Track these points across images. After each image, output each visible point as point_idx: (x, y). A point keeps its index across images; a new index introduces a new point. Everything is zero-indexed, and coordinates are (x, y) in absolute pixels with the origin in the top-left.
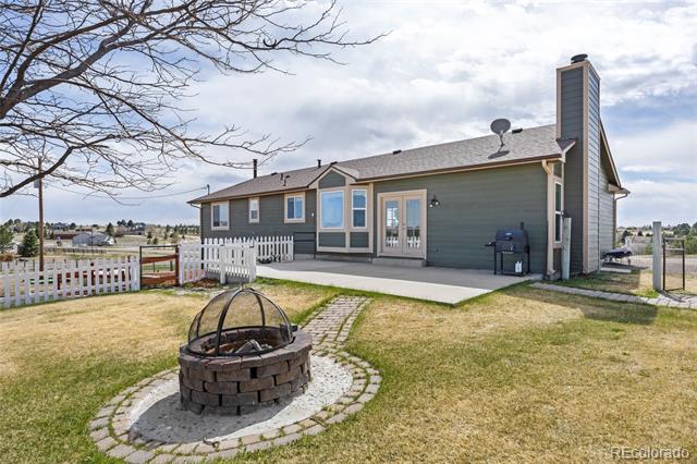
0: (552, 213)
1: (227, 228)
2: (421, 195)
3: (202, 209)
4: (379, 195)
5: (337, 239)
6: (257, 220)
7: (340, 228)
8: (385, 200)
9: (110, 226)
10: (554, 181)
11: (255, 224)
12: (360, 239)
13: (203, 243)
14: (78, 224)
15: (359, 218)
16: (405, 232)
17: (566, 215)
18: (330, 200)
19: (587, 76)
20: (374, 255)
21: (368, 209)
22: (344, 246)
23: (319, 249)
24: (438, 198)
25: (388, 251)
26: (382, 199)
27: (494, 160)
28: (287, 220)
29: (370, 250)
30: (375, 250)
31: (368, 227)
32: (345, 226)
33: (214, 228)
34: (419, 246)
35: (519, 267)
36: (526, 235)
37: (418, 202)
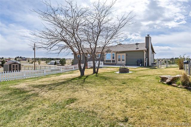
0: (145, 57)
3: (74, 55)
5: (110, 61)
7: (110, 59)
8: (118, 55)
10: (145, 53)
11: (89, 58)
12: (114, 61)
15: (113, 58)
16: (122, 60)
17: (147, 58)
19: (150, 38)
21: (115, 56)
24: (128, 55)
25: (118, 63)
27: (137, 50)
28: (97, 58)
29: (115, 63)
30: (116, 63)
31: (115, 59)
32: (111, 59)
34: (124, 62)
35: (141, 65)
36: (141, 60)
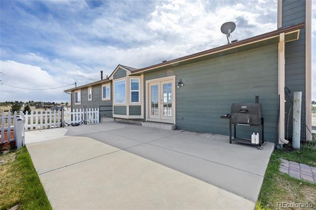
1: (80, 104)
2: (171, 79)
3: (72, 95)
4: (147, 82)
5: (121, 110)
6: (91, 100)
7: (124, 103)
8: (150, 85)
9: (67, 103)
11: (90, 101)
12: (135, 110)
13: (72, 111)
14: (55, 103)
15: (135, 97)
16: (162, 105)
18: (119, 86)
20: (144, 120)
21: (140, 91)
22: (126, 115)
23: (114, 116)
24: (182, 81)
25: (153, 118)
26: (148, 84)
28: (103, 99)
29: (142, 117)
30: (145, 117)
31: (140, 102)
32: (126, 102)
33: (76, 104)
35: (255, 139)
36: (261, 108)
37: (170, 85)
